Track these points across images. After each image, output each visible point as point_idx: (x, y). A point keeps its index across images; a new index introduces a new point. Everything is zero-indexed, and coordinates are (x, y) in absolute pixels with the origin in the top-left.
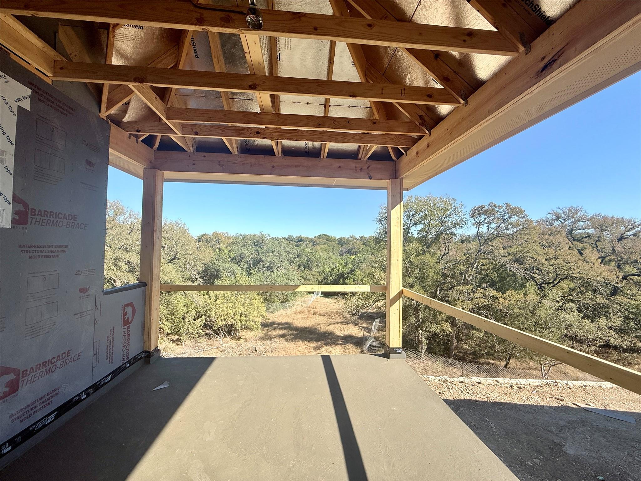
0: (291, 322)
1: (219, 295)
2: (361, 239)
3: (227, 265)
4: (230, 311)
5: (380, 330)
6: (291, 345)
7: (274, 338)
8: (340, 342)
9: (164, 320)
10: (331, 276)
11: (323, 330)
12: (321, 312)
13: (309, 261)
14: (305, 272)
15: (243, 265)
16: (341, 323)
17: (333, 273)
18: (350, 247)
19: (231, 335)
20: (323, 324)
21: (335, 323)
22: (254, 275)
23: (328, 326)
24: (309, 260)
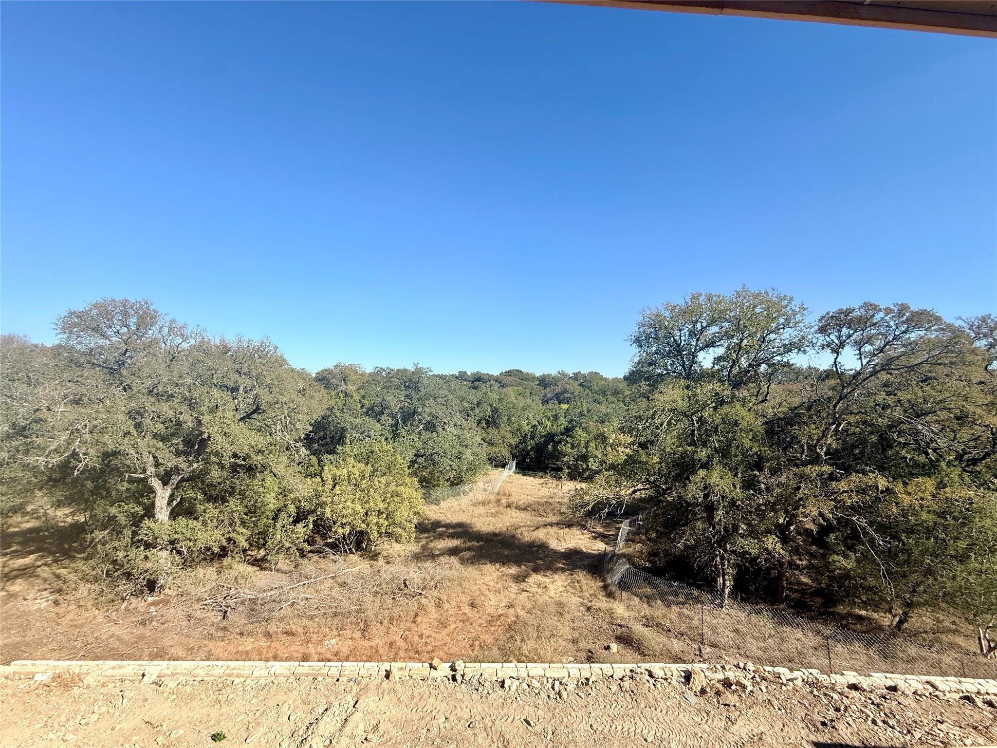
0: (469, 521)
1: (339, 476)
2: (576, 376)
3: (358, 421)
4: (359, 508)
5: (630, 540)
6: (471, 572)
7: (438, 556)
8: (561, 565)
9: (237, 525)
10: (532, 438)
11: (526, 539)
12: (520, 503)
13: (495, 413)
14: (489, 431)
15: (385, 420)
16: (557, 524)
17: (535, 434)
18: (558, 390)
19: (362, 549)
20: (525, 526)
21: (546, 525)
22: (404, 437)
23: (534, 530)
24: (495, 410)
